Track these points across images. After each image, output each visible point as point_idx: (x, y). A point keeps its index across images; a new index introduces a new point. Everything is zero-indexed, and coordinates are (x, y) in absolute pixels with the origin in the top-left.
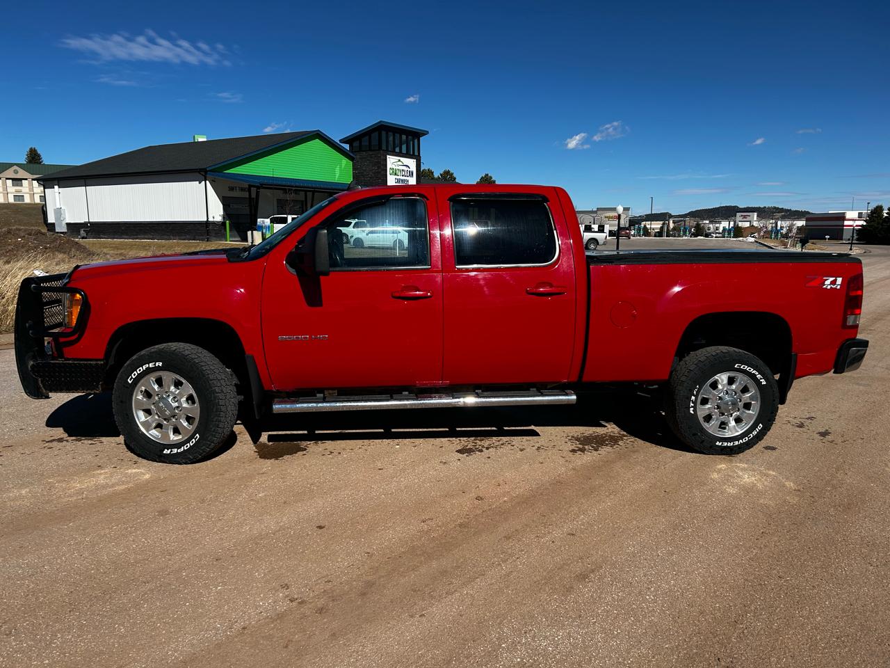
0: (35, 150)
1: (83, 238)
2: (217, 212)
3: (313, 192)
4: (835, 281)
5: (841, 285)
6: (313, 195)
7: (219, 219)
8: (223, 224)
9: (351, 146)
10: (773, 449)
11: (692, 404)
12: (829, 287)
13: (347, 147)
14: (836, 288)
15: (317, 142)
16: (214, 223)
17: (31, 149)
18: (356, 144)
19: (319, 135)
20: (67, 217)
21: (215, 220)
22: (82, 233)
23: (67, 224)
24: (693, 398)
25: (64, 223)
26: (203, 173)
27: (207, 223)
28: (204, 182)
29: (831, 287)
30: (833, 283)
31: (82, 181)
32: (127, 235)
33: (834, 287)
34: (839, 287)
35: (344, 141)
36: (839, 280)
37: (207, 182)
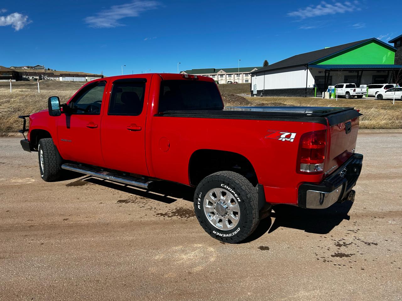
0: (267, 61)
1: (262, 96)
2: (311, 83)
3: (362, 71)
4: (290, 135)
5: (295, 139)
6: (362, 72)
7: (312, 86)
8: (314, 89)
9: (395, 44)
10: (267, 248)
11: (199, 203)
12: (284, 140)
13: (393, 45)
14: (289, 141)
15: (373, 44)
16: (309, 89)
17: (265, 61)
18: (399, 43)
19: (374, 41)
20: (257, 88)
21: (310, 87)
22: (261, 94)
23: (257, 91)
24: (199, 199)
25: (256, 90)
26: (307, 66)
27: (306, 89)
28: (307, 70)
29: (286, 140)
30: (288, 137)
31: (263, 73)
32: (276, 95)
33: (289, 140)
34: (292, 140)
35: (390, 42)
36: (293, 135)
37: (308, 70)
